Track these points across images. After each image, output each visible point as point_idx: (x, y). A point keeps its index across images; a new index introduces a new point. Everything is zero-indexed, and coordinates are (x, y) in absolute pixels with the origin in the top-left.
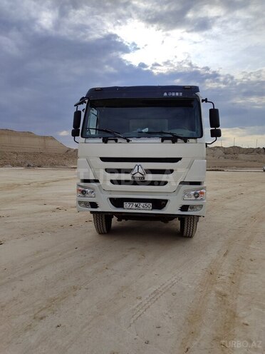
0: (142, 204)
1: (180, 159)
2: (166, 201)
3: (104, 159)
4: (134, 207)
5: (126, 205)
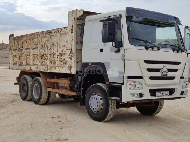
0: (165, 92)
1: (180, 63)
2: (174, 89)
4: (161, 95)
5: (158, 93)
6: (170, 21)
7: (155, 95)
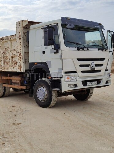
0: (94, 82)
1: (104, 59)
2: (101, 80)
3: (79, 60)
4: (91, 84)
5: (88, 83)
6: (95, 26)
7: (86, 85)
